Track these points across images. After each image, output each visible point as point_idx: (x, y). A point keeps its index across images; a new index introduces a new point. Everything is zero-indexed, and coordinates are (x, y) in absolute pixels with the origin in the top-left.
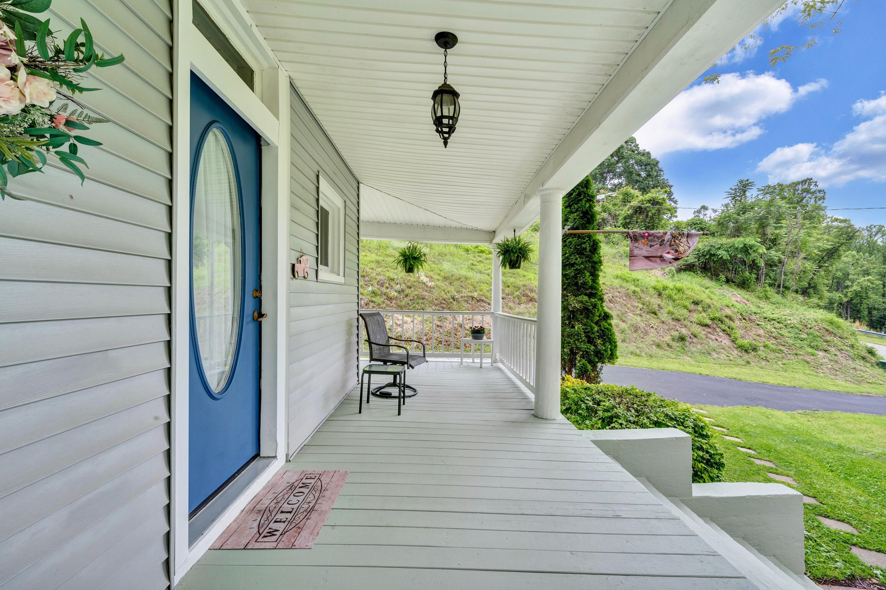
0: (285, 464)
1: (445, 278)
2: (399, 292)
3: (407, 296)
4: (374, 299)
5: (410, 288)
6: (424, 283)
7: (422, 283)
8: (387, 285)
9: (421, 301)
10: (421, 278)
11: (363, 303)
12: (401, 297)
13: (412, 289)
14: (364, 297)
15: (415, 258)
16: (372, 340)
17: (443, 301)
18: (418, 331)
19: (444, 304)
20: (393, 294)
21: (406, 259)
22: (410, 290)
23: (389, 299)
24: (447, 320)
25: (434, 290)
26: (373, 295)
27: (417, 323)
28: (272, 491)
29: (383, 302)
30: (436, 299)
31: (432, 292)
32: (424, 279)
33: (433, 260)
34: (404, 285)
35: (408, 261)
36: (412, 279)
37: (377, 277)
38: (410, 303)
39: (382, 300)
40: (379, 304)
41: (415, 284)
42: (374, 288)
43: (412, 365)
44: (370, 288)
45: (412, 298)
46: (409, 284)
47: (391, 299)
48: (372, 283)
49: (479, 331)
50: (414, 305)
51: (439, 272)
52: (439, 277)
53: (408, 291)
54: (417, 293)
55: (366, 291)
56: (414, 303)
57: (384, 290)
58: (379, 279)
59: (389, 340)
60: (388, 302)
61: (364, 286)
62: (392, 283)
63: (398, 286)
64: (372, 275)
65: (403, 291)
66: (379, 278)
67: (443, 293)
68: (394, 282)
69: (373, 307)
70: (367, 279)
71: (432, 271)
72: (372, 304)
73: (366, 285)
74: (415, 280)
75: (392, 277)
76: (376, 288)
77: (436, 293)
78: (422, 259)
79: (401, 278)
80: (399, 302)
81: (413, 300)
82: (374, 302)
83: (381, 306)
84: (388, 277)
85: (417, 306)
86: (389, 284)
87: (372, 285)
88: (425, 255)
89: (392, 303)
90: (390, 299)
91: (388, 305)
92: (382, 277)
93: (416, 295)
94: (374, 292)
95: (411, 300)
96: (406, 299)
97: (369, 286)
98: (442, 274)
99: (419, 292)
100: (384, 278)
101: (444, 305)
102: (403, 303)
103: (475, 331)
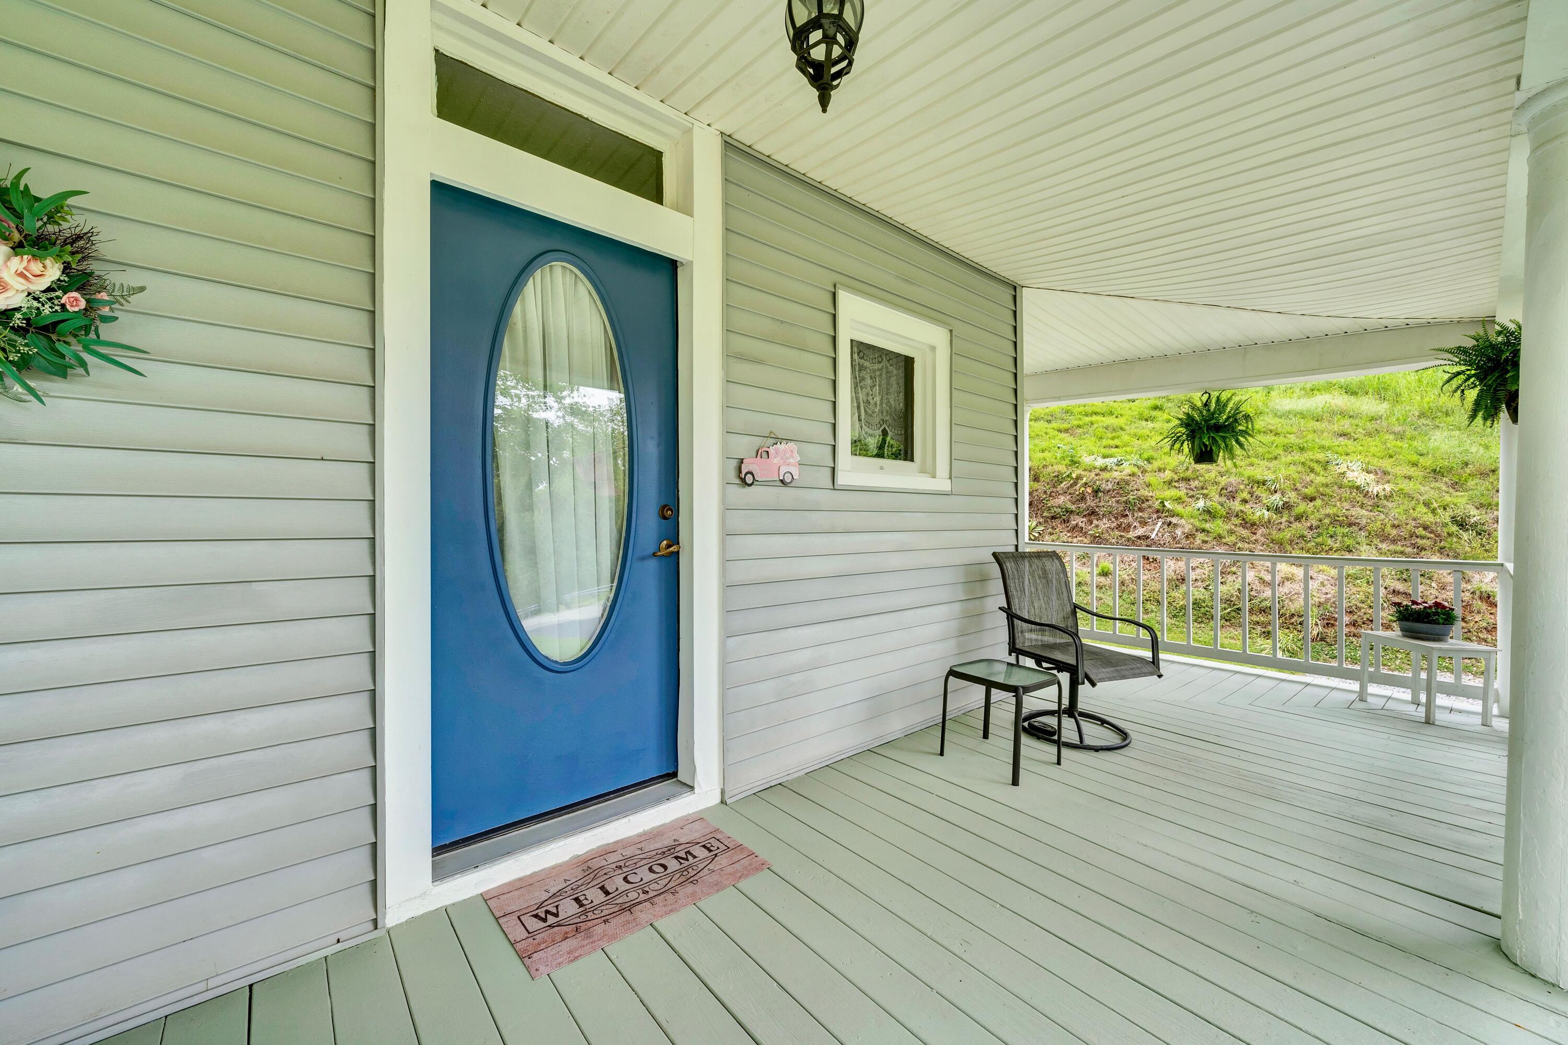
0: (716, 805)
1: (1437, 473)
2: (1277, 510)
3: (1298, 518)
4: (1207, 526)
5: (1312, 499)
6: (1358, 488)
7: (1351, 487)
8: (1245, 495)
9: (1341, 530)
10: (1350, 475)
11: (1179, 534)
12: (1284, 520)
13: (1318, 502)
14: (1183, 521)
15: (1218, 428)
16: (1016, 609)
17: (1420, 531)
18: (1327, 600)
19: (1422, 537)
20: (1258, 514)
21: (1193, 431)
22: (1311, 504)
23: (1248, 525)
24: (1430, 578)
25: (1390, 505)
26: (1207, 517)
27: (1326, 583)
28: (639, 846)
29: (1231, 532)
30: (1394, 526)
31: (1384, 507)
32: (1359, 477)
33: (1398, 429)
34: (1293, 495)
35: (1198, 436)
36: (1319, 480)
37: (1219, 479)
38: (1309, 535)
39: (1227, 527)
40: (1220, 537)
41: (1328, 491)
42: (1209, 503)
43: (1093, 677)
44: (1201, 504)
45: (1315, 523)
46: (1309, 491)
47: (1253, 524)
48: (1205, 491)
49: (1428, 615)
50: (1319, 540)
51: (1415, 458)
52: (1412, 471)
53: (1302, 507)
54: (1329, 511)
55: (1189, 509)
56: (1320, 535)
57: (1236, 506)
58: (1223, 484)
59: (1075, 610)
60: (1245, 533)
61: (1186, 499)
62: (1258, 492)
63: (1277, 496)
64: (1207, 476)
65: (1287, 506)
66: (1223, 481)
67: (1421, 509)
68: (1265, 487)
69: (1204, 542)
70: (1194, 484)
71: (1391, 457)
72: (1200, 537)
73: (1192, 496)
74: (1329, 480)
75: (1259, 477)
76: (1215, 502)
77: (1396, 510)
78: (1240, 428)
79: (1287, 478)
80: (1274, 532)
81: (1318, 527)
82: (1208, 532)
83: (1224, 540)
84: (1249, 478)
85: (1330, 541)
86: (1251, 494)
87: (1205, 496)
88: (1247, 417)
89: (1255, 534)
90: (1251, 526)
91: (1243, 539)
92: (1233, 479)
93: (1328, 516)
94: (1209, 512)
95: (1311, 528)
96: (1296, 525)
97: (1198, 499)
98: (1426, 462)
99: (1340, 508)
100: (1239, 480)
101: (1421, 542)
102: (1287, 535)
103: (1411, 615)
